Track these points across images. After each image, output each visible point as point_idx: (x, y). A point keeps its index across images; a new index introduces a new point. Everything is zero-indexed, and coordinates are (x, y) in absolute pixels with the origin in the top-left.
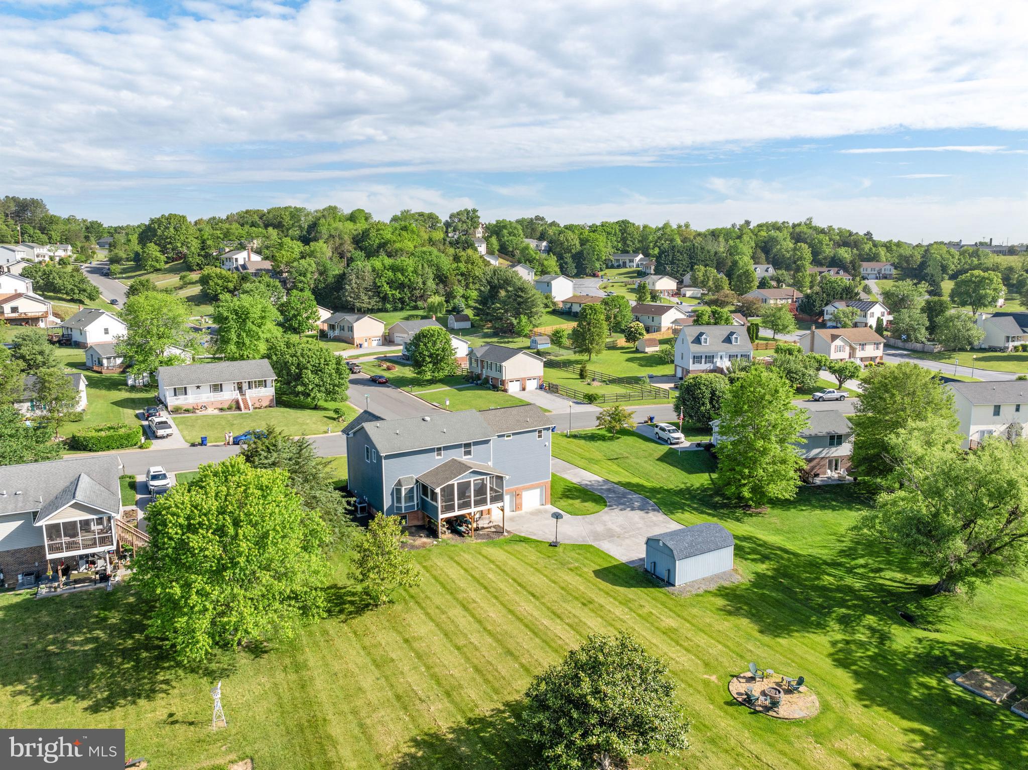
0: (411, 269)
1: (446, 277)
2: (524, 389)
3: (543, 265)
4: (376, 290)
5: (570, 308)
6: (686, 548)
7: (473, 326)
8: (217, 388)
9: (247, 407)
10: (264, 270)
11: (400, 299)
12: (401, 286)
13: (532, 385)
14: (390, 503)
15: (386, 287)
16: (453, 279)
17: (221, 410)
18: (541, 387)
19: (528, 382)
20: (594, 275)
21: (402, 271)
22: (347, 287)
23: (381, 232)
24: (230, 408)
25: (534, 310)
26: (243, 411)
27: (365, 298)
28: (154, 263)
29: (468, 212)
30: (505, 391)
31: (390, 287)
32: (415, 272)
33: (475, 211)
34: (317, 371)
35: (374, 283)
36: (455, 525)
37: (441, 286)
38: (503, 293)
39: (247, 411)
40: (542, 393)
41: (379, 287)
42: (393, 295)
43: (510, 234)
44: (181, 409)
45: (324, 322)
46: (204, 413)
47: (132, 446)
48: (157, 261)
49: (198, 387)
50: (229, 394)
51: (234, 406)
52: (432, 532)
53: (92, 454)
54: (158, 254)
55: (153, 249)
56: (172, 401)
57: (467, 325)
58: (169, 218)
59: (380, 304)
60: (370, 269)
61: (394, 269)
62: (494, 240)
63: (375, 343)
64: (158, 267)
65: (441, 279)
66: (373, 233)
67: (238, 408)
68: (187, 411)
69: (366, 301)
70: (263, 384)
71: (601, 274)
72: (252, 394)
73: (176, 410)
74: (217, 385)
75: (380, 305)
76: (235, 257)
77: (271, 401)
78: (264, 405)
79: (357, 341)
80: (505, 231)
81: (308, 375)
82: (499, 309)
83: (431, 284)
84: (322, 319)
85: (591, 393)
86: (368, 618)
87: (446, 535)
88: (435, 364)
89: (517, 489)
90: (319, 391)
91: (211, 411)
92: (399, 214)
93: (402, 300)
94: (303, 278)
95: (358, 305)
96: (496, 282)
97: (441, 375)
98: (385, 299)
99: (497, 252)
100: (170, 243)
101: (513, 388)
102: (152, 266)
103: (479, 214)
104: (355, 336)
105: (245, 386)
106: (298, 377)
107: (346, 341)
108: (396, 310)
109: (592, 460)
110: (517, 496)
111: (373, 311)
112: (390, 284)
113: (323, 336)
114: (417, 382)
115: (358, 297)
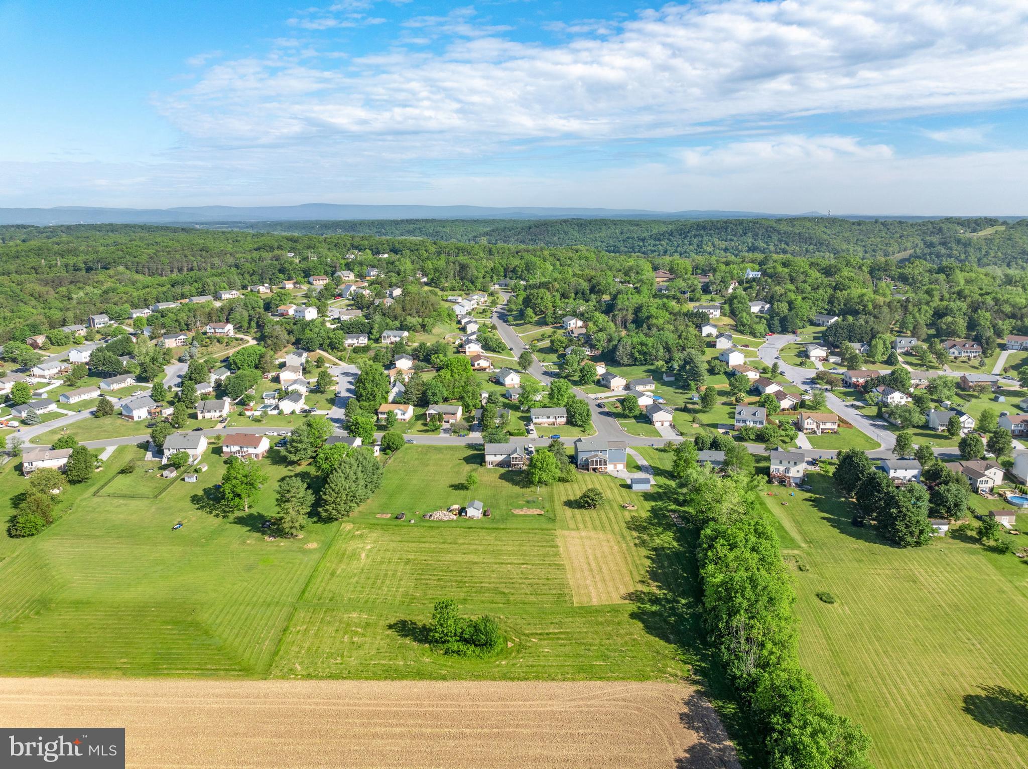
0: (650, 345)
2: (662, 425)
4: (632, 355)
5: (734, 372)
6: (635, 482)
7: (675, 381)
8: (548, 417)
9: (557, 424)
10: (581, 335)
11: (644, 360)
12: (645, 354)
13: (667, 424)
14: (580, 462)
15: (637, 354)
17: (549, 424)
18: (670, 425)
19: (665, 423)
20: (794, 333)
21: (646, 345)
22: (617, 353)
24: (552, 424)
25: (701, 378)
28: (530, 319)
30: (654, 425)
32: (653, 346)
34: (580, 414)
35: (631, 352)
36: (594, 469)
37: (667, 353)
39: (557, 426)
40: (669, 428)
41: (634, 353)
43: (739, 302)
45: (600, 376)
46: (544, 425)
47: (523, 435)
49: (543, 417)
50: (552, 420)
52: (588, 470)
54: (532, 314)
55: (529, 311)
56: (535, 421)
57: (673, 379)
60: (630, 343)
61: (642, 344)
62: (727, 307)
63: (621, 389)
64: (531, 321)
65: (668, 349)
66: (644, 309)
67: (554, 424)
68: (539, 424)
69: (626, 360)
70: (564, 417)
71: (799, 331)
72: (560, 420)
73: (536, 424)
75: (633, 363)
76: (569, 322)
77: (565, 423)
78: (563, 424)
79: (610, 387)
80: (735, 301)
86: (567, 484)
87: (592, 472)
89: (616, 463)
90: (580, 421)
91: (546, 425)
94: (598, 343)
95: (622, 361)
97: (631, 413)
99: (728, 314)
100: (538, 307)
101: (658, 425)
102: (528, 321)
105: (557, 417)
106: (574, 416)
107: (607, 386)
108: (642, 365)
109: (652, 458)
110: (615, 465)
111: (629, 365)
112: (639, 352)
113: (598, 383)
114: (624, 416)
115: (622, 358)
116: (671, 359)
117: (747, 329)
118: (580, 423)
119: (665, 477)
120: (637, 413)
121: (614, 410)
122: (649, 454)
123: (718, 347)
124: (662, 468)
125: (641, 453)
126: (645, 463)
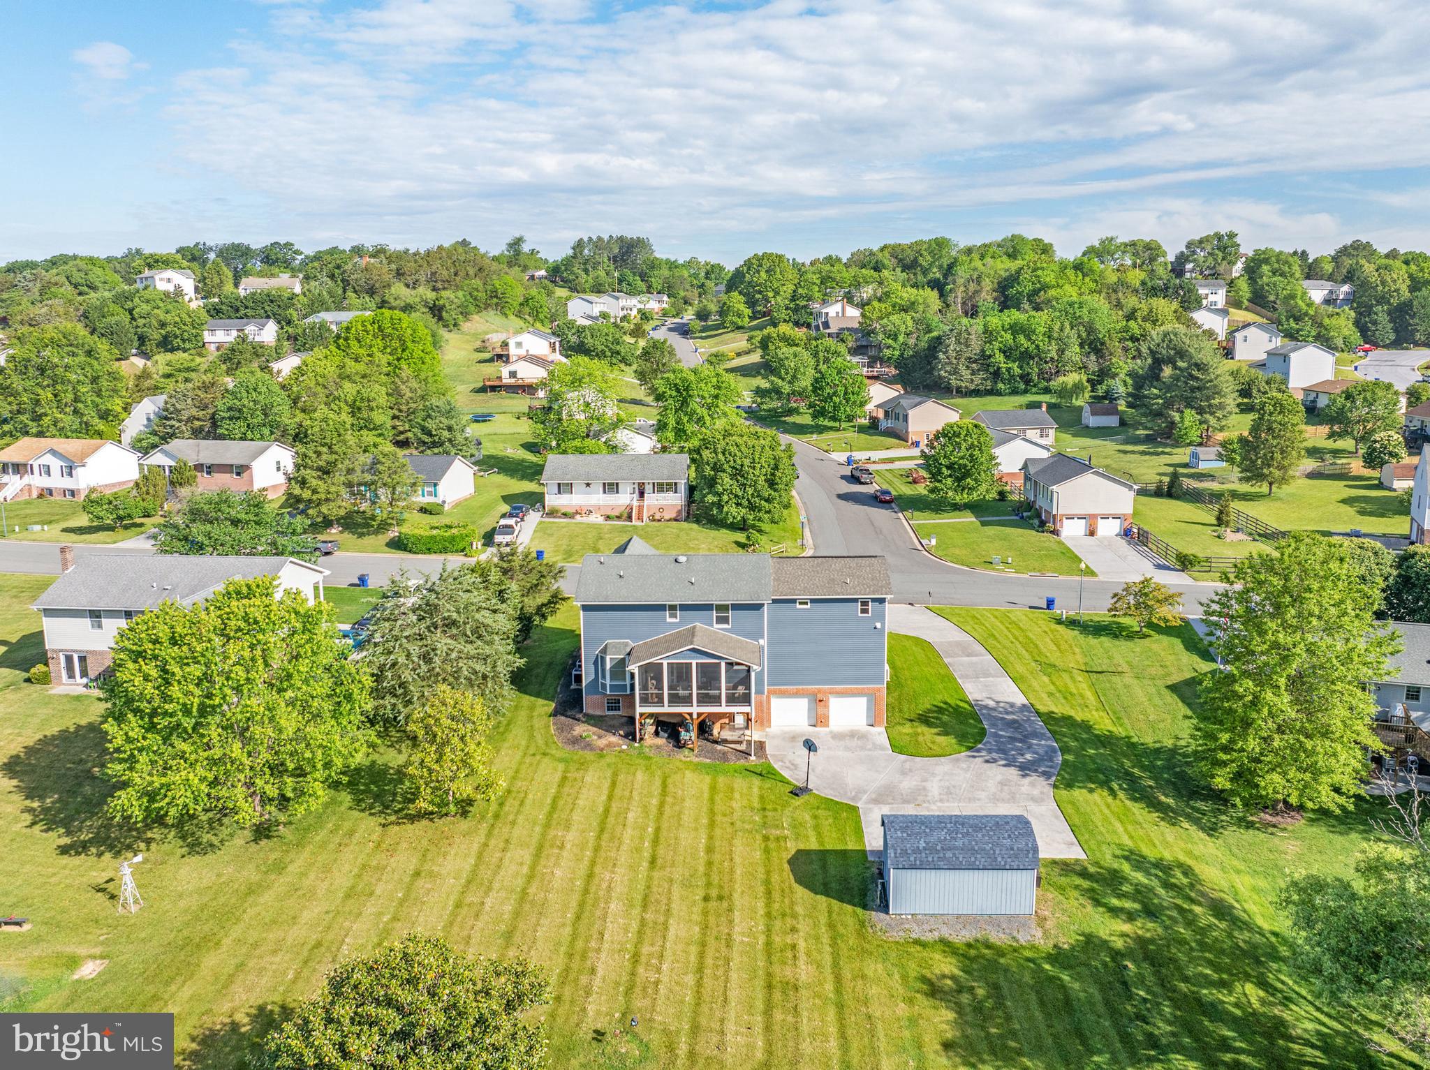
0: (1041, 332)
1: (1103, 344)
2: (1092, 533)
3: (1321, 325)
4: (983, 361)
5: (1314, 401)
6: (917, 851)
7: (1123, 423)
8: (611, 488)
9: (640, 518)
10: (848, 329)
11: (1022, 377)
12: (1025, 357)
13: (1108, 529)
14: (593, 677)
15: (999, 358)
16: (1115, 346)
17: (608, 518)
18: (1126, 533)
19: (1101, 523)
21: (1028, 332)
22: (941, 356)
23: (1040, 273)
24: (618, 517)
25: (1216, 402)
26: (634, 522)
27: (966, 374)
28: (736, 319)
29: (1219, 237)
30: (1055, 532)
31: (1007, 357)
32: (1048, 334)
33: (1232, 235)
35: (983, 351)
37: (1093, 357)
38: (1167, 371)
39: (639, 523)
40: (1122, 543)
41: (990, 357)
42: (1009, 370)
43: (1274, 272)
44: (557, 511)
45: (878, 406)
46: (585, 519)
47: (457, 551)
48: (739, 316)
49: (588, 485)
50: (624, 498)
51: (625, 515)
52: (630, 730)
53: (411, 556)
54: (742, 307)
55: (737, 301)
56: (552, 500)
57: (1113, 421)
58: (760, 259)
59: (989, 383)
60: (981, 328)
61: (1016, 329)
62: (1242, 284)
64: (740, 323)
65: (1094, 345)
67: (630, 518)
68: (565, 515)
69: (966, 377)
70: (673, 487)
72: (654, 500)
73: (553, 513)
74: (611, 484)
75: (989, 385)
76: (824, 311)
77: (679, 512)
78: (667, 517)
79: (912, 437)
80: (1265, 269)
81: (726, 480)
82: (1158, 397)
83: (1074, 352)
84: (875, 402)
85: (1185, 552)
88: (958, 480)
89: (820, 691)
90: (738, 504)
91: (597, 519)
92: (1097, 244)
93: (1026, 378)
94: (890, 341)
95: (954, 383)
96: (1164, 352)
97: (965, 498)
98: (997, 375)
99: (1246, 303)
100: (760, 292)
101: (1072, 531)
102: (732, 323)
103: (1238, 240)
104: (910, 430)
105: (648, 488)
107: (900, 436)
108: (1015, 392)
109: (1049, 668)
110: (818, 702)
111: (976, 393)
112: (1007, 352)
113: (873, 427)
114: (936, 505)
115: (955, 372)
116: (1104, 374)
117: (1308, 328)
118: (734, 512)
119: (1138, 793)
120: (985, 491)
121: (907, 490)
122: (1030, 646)
123: (1237, 357)
124: (1103, 723)
125: (988, 642)
126: (1008, 693)
